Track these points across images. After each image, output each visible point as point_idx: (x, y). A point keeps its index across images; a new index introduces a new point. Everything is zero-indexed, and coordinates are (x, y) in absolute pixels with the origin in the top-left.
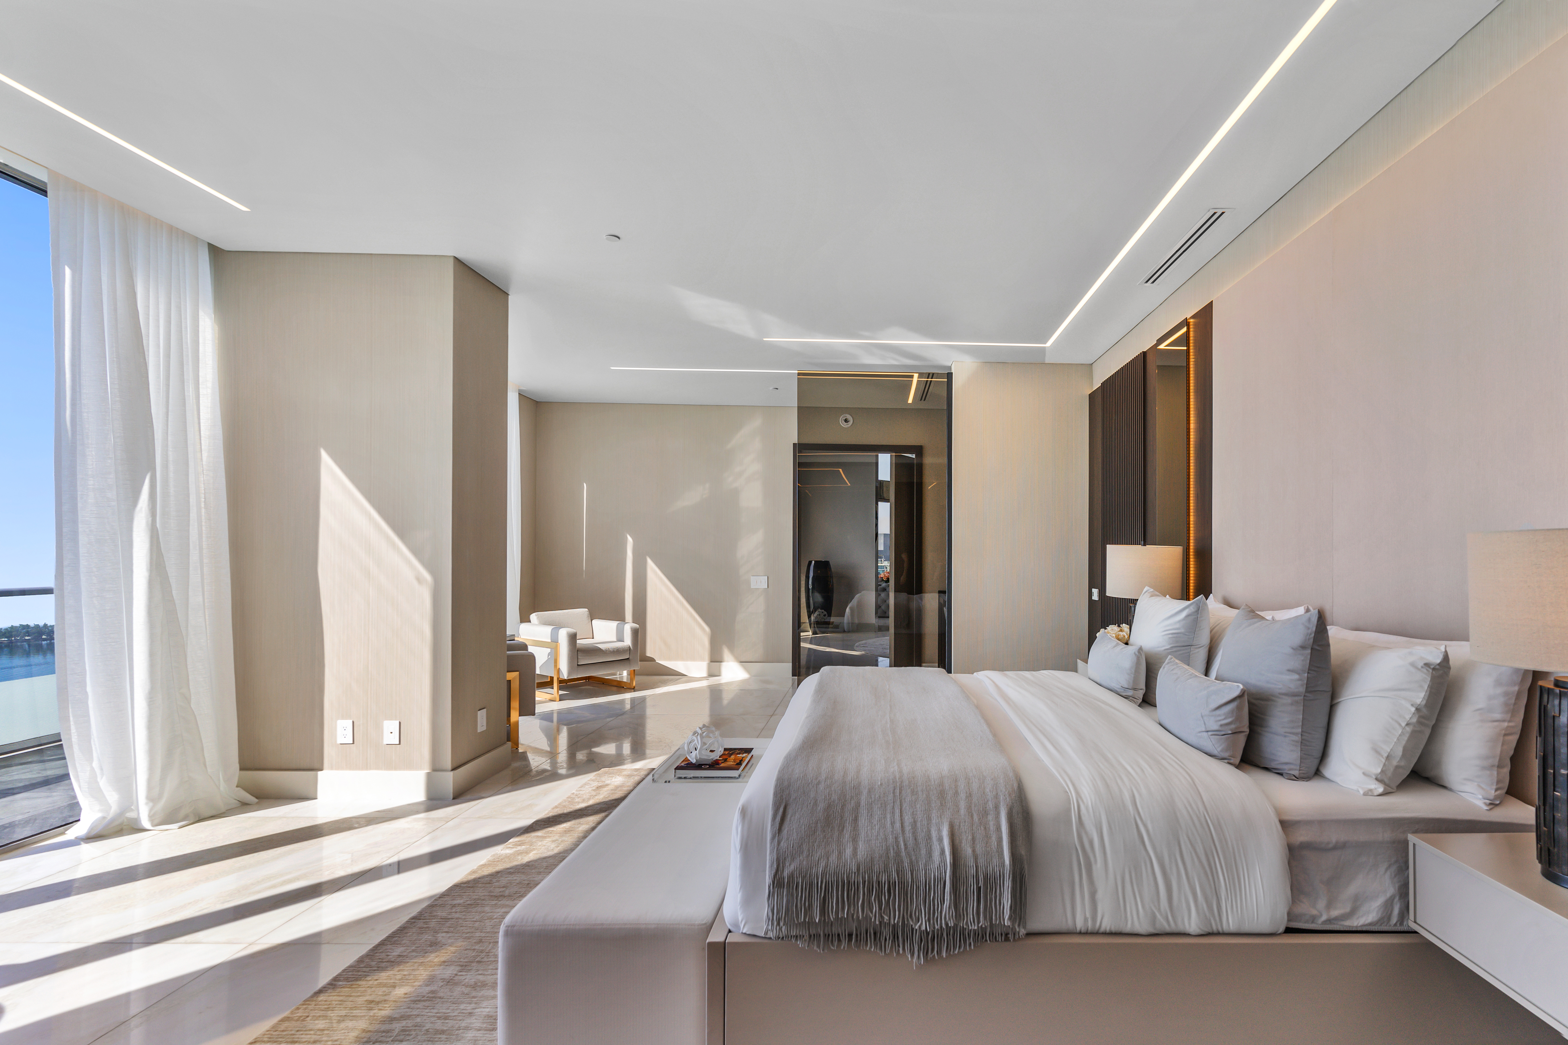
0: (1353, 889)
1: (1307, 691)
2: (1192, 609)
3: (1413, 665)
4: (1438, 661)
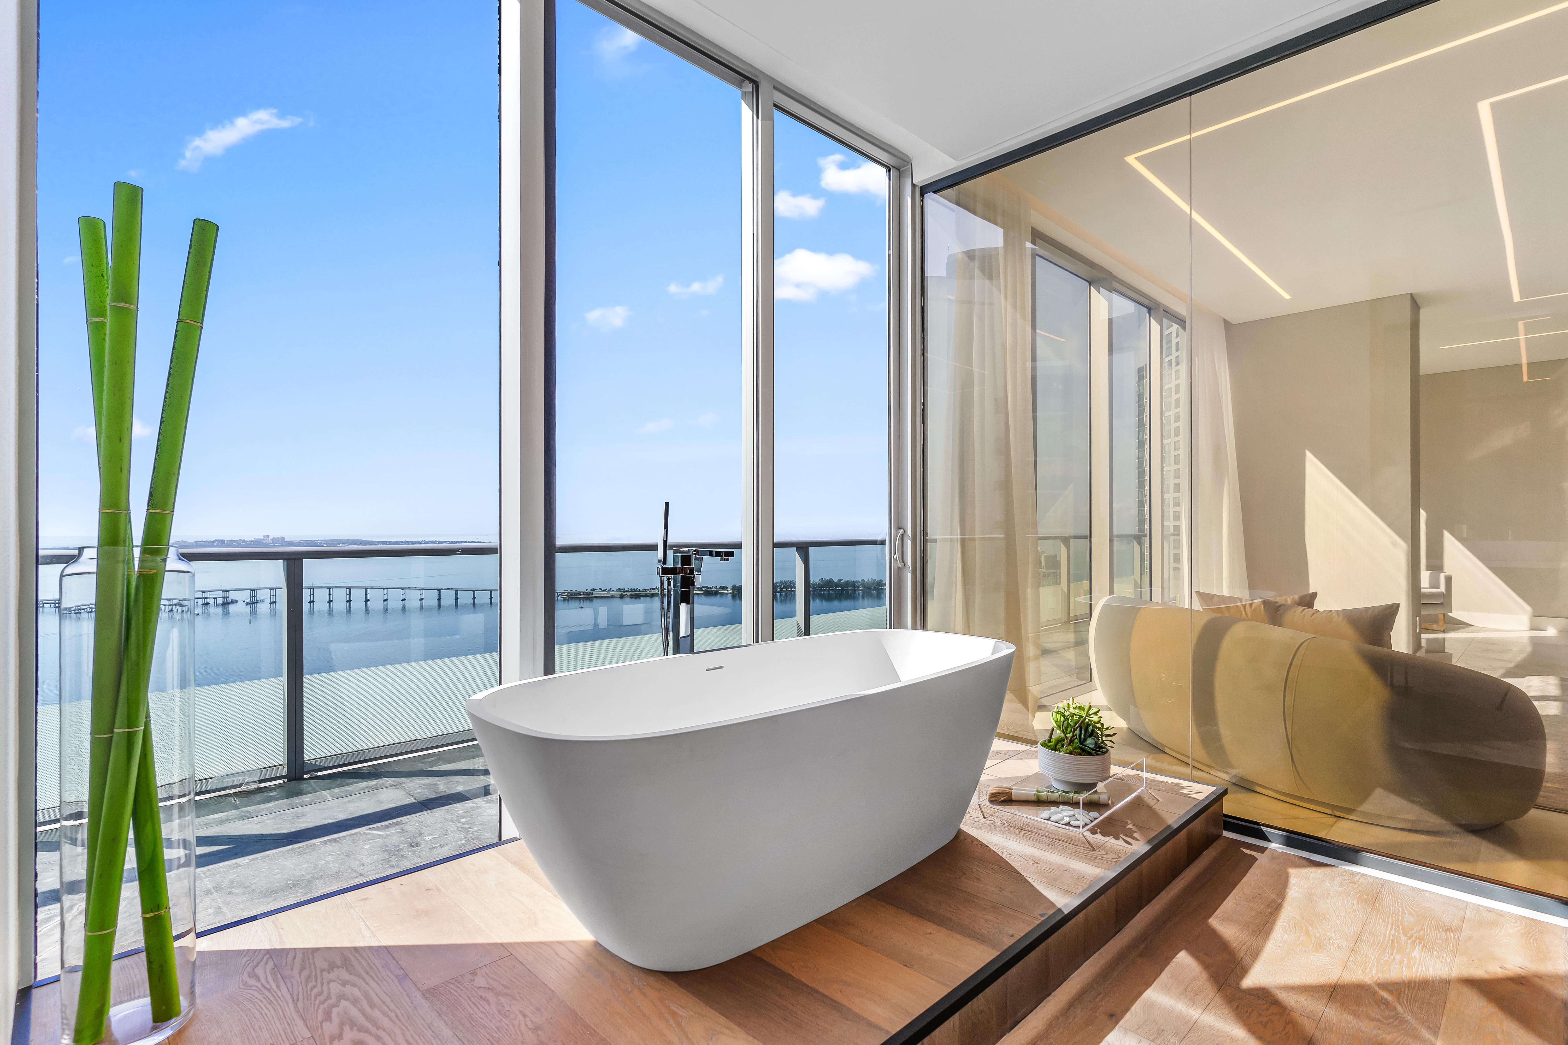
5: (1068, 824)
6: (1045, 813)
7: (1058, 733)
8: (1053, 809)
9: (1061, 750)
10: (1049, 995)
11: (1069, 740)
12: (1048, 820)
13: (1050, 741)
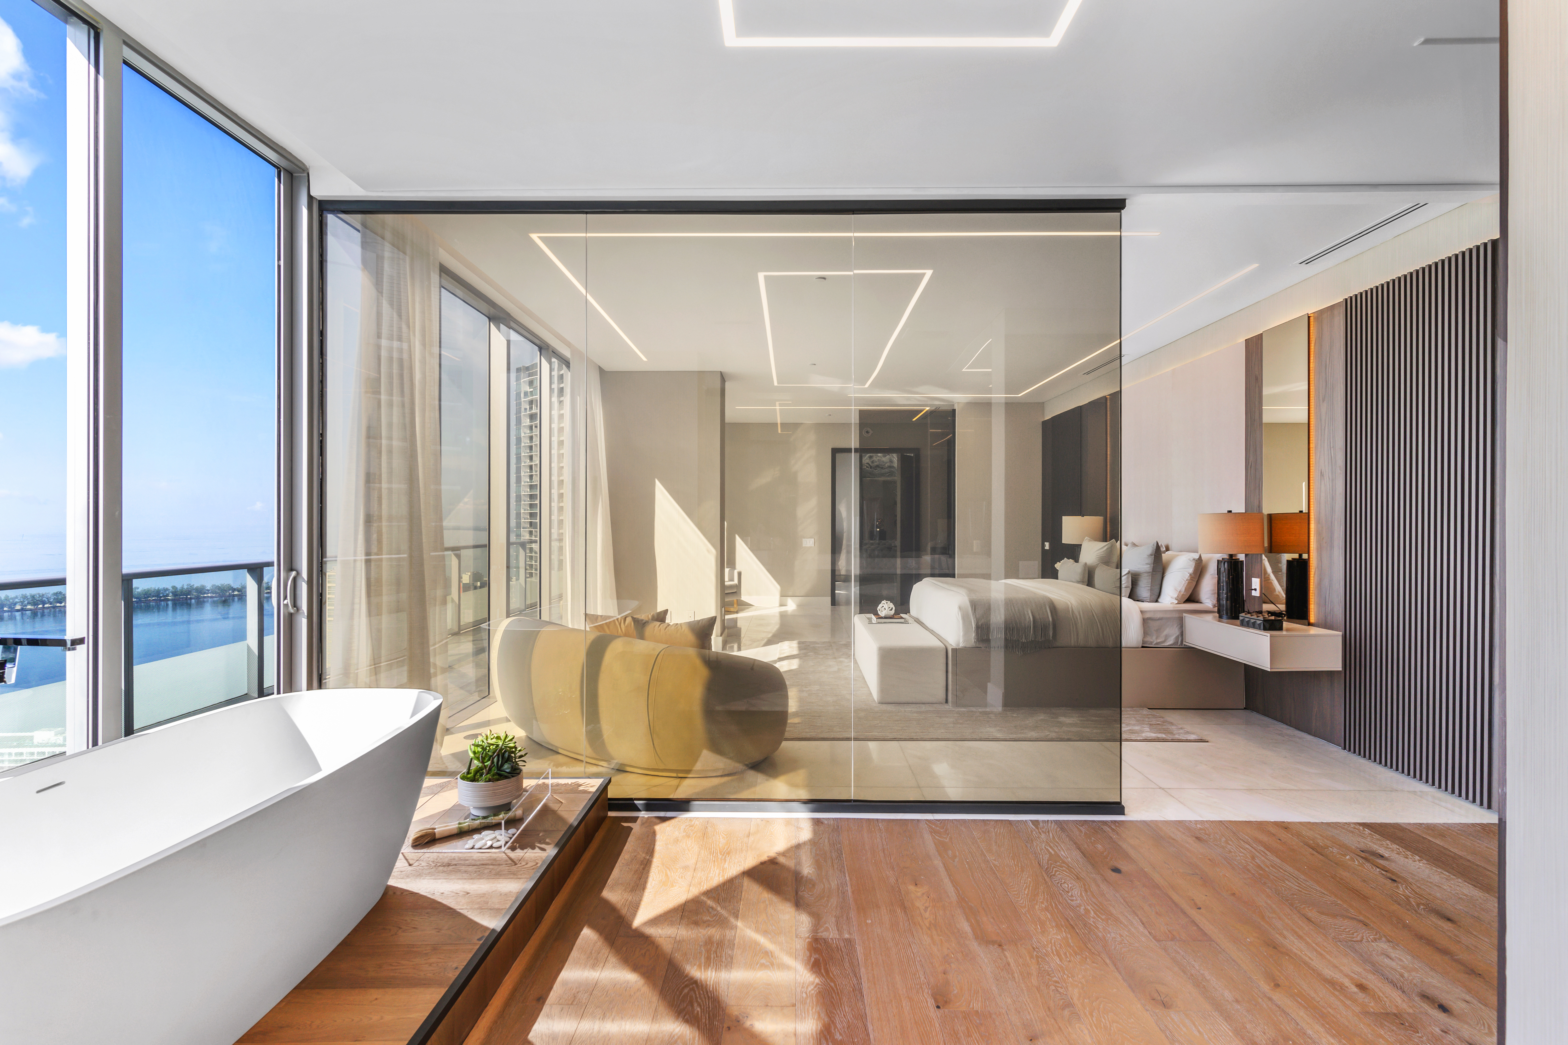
0: (1165, 633)
1: (1153, 571)
2: (1109, 546)
3: (1189, 559)
4: (1198, 558)
5: (491, 847)
6: (470, 842)
7: (476, 763)
8: (476, 836)
9: (480, 779)
10: (486, 1006)
11: (487, 769)
12: (473, 848)
13: (468, 773)
